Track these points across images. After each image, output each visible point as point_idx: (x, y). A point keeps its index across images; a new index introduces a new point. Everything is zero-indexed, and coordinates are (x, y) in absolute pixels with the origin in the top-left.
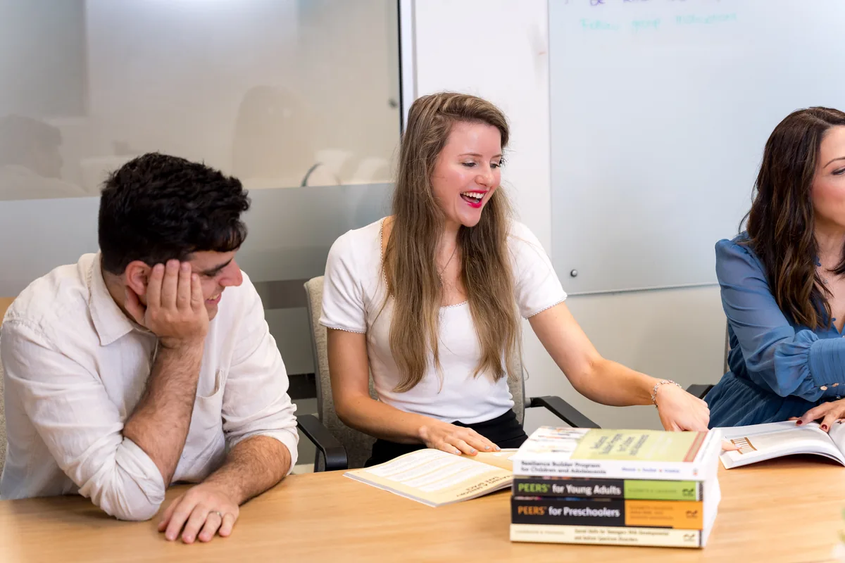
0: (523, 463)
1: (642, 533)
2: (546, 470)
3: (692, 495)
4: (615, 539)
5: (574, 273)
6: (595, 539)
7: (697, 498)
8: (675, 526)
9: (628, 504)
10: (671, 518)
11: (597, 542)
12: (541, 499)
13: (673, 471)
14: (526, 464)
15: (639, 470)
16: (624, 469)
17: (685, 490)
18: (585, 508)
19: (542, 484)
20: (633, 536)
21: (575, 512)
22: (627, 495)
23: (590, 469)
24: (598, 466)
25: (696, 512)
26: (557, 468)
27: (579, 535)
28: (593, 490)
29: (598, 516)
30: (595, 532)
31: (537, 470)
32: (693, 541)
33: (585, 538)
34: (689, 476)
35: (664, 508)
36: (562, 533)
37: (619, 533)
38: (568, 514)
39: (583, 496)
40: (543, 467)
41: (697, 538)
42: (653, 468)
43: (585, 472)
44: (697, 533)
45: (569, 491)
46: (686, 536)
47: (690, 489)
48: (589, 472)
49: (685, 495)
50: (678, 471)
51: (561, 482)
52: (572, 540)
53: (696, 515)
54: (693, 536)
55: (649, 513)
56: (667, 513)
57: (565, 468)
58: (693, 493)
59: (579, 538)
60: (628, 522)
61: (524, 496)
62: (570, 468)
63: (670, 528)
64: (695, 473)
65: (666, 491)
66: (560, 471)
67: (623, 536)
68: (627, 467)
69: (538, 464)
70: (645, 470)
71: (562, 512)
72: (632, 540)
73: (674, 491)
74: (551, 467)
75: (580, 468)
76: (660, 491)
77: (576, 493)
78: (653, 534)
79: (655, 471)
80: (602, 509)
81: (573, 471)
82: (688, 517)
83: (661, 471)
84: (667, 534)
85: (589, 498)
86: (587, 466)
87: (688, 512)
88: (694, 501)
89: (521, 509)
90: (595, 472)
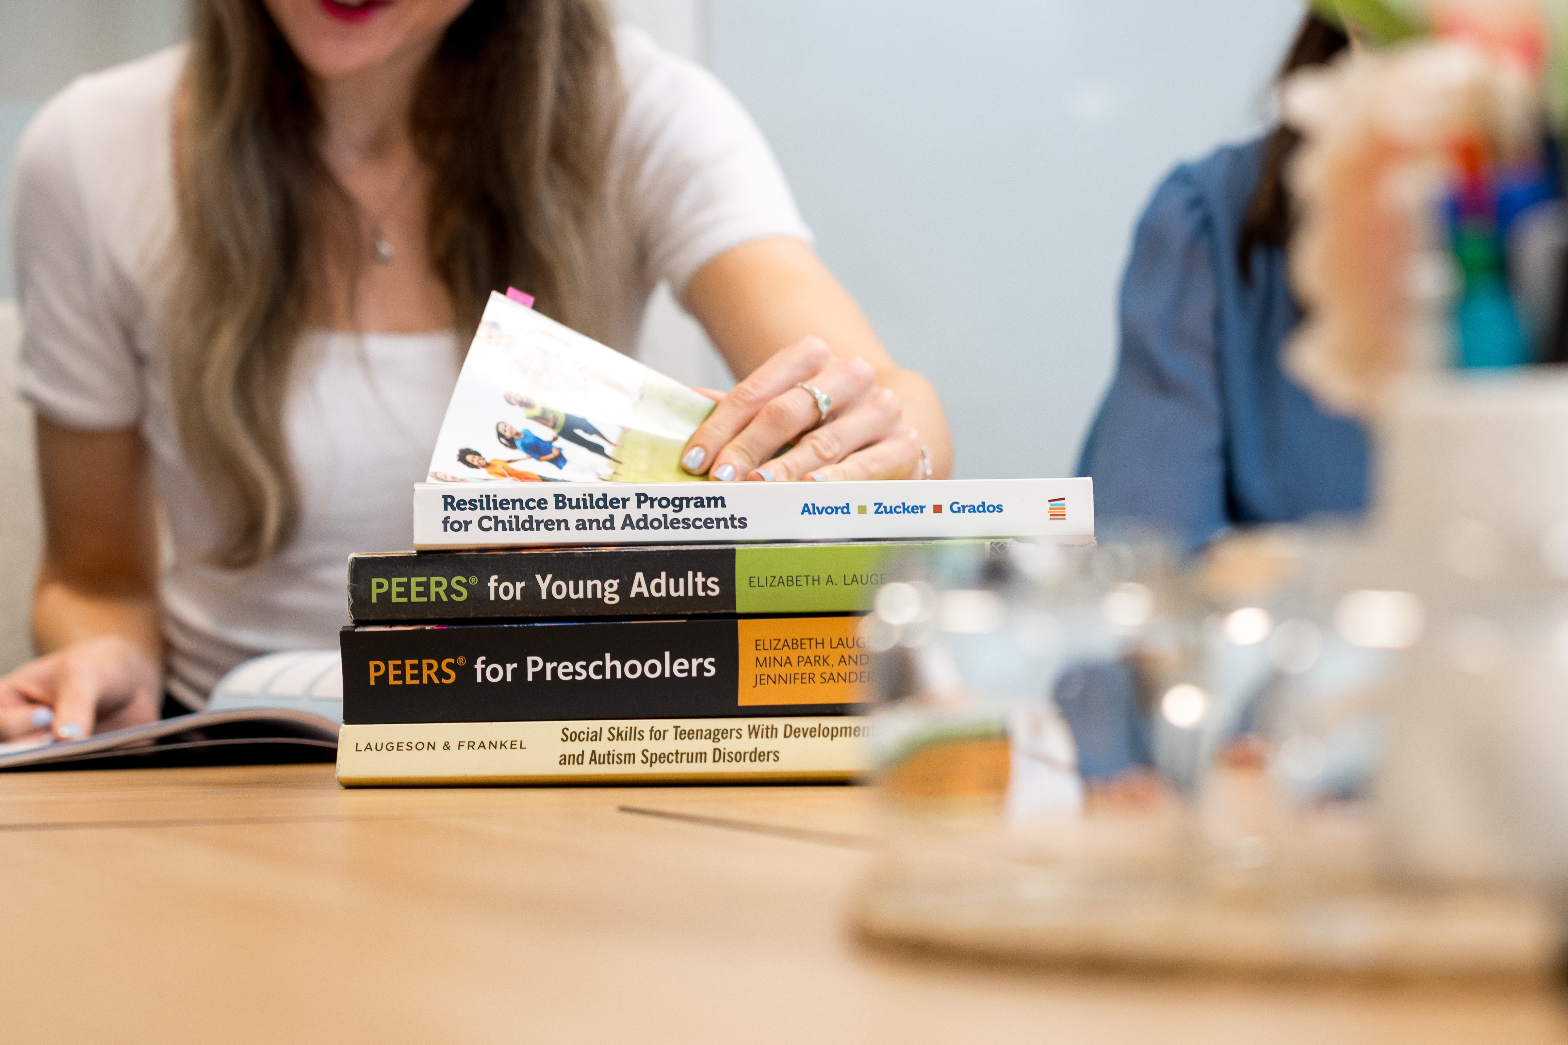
0: (449, 502)
2: (531, 524)
4: (699, 757)
6: (626, 758)
11: (638, 769)
13: (983, 508)
14: (461, 505)
18: (598, 656)
19: (457, 573)
20: (763, 744)
21: (570, 671)
22: (744, 601)
23: (690, 513)
26: (572, 516)
27: (574, 748)
28: (623, 589)
29: (644, 681)
30: (634, 735)
33: (595, 758)
37: (714, 736)
38: (540, 675)
43: (674, 524)
48: (687, 524)
52: (550, 769)
55: (821, 659)
57: (602, 514)
59: (578, 759)
60: (746, 697)
62: (619, 515)
67: (729, 745)
69: (505, 505)
71: (520, 672)
74: (551, 513)
75: (656, 512)
77: (569, 602)
79: (917, 509)
80: (658, 655)
81: (629, 523)
83: (938, 509)
85: (612, 616)
89: (375, 670)
90: (708, 523)
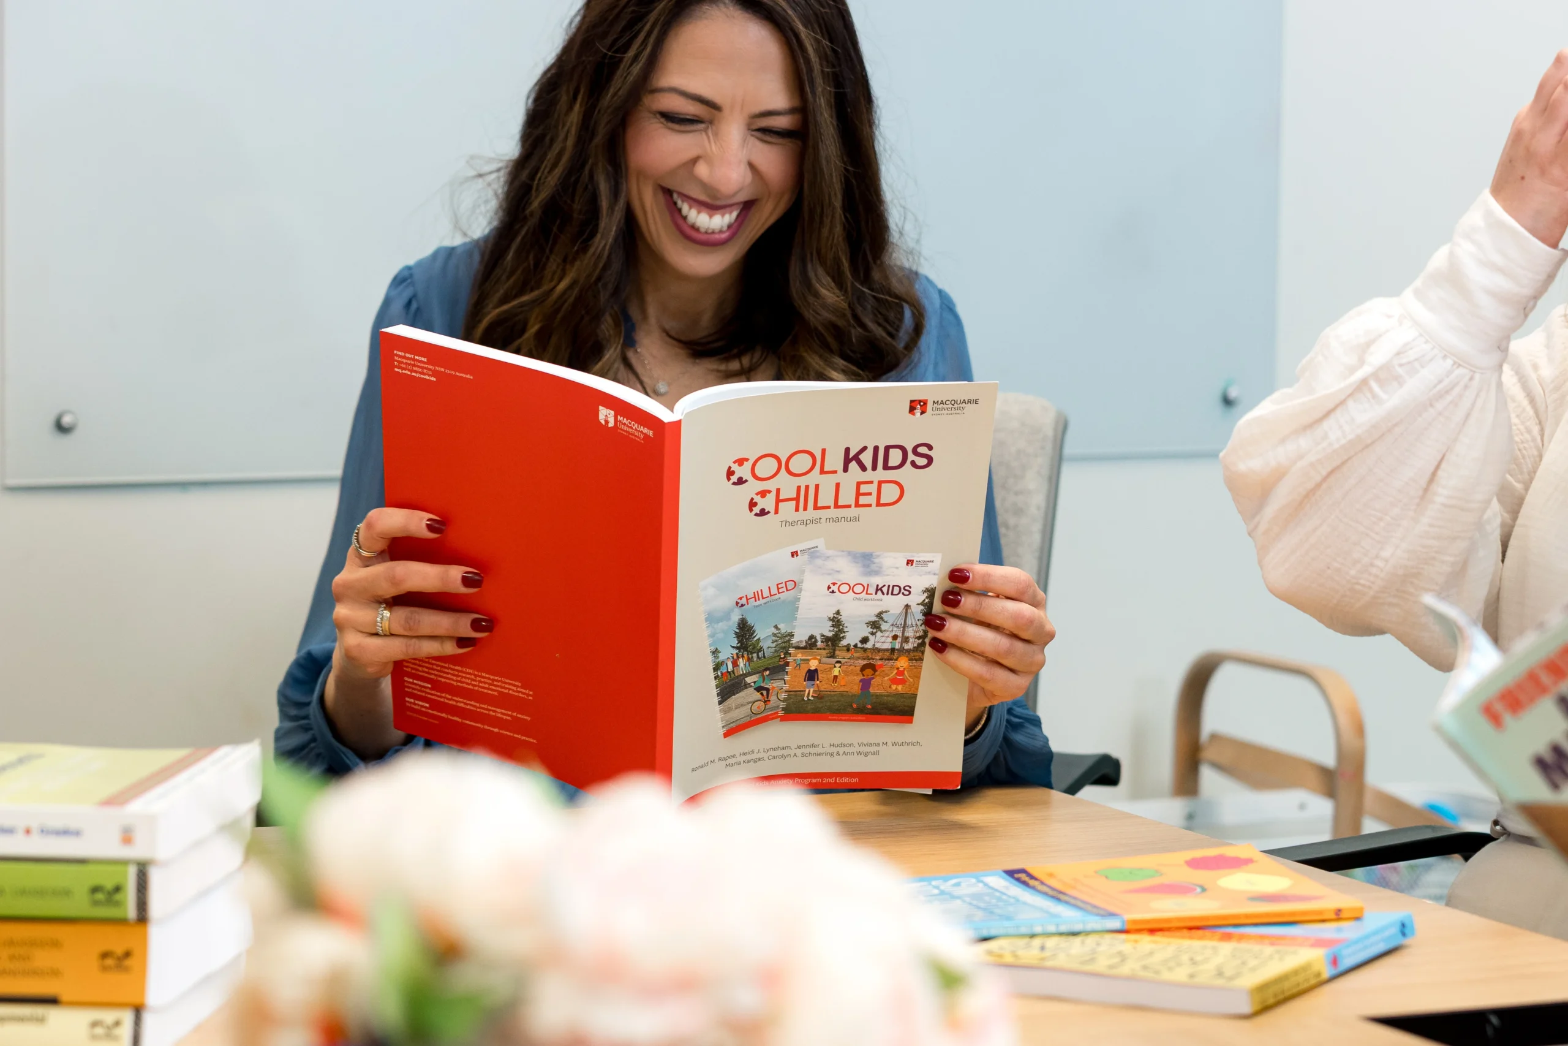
3: (118, 904)
5: (67, 420)
7: (131, 912)
8: (65, 997)
10: (55, 973)
13: (65, 832)
17: (95, 890)
25: (127, 954)
34: (112, 849)
35: (33, 944)
41: (126, 1032)
42: (8, 824)
44: (127, 1017)
46: (95, 1024)
47: (109, 885)
49: (96, 903)
50: (77, 833)
53: (128, 962)
54: (117, 1024)
56: (42, 959)
58: (118, 897)
63: (52, 1001)
64: (127, 838)
65: (40, 893)
73: (66, 893)
76: (23, 892)
79: (12, 832)
82: (105, 969)
83: (28, 832)
84: (41, 1020)
87: (105, 955)
88: (122, 922)
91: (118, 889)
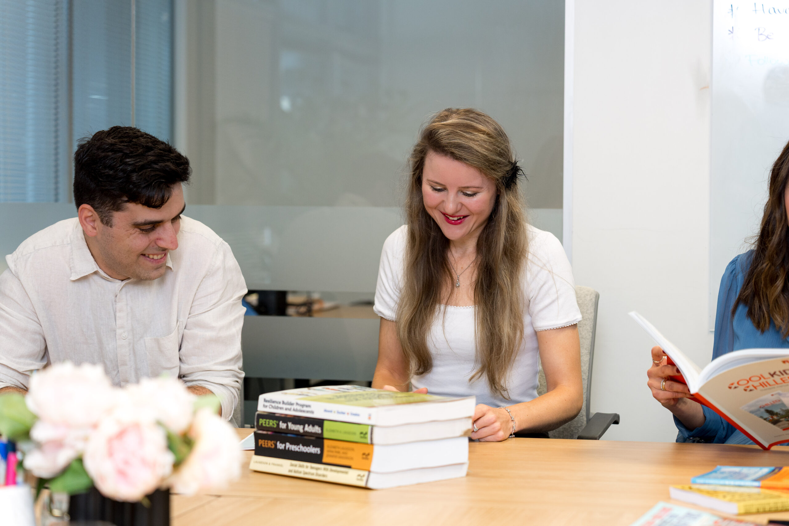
0: (265, 400)
1: (332, 470)
2: (277, 408)
3: (366, 438)
4: (313, 474)
6: (300, 472)
7: (369, 441)
8: (353, 466)
9: (326, 443)
10: (352, 459)
11: (302, 476)
12: (273, 433)
13: (356, 415)
15: (335, 412)
16: (325, 411)
17: (361, 433)
18: (299, 445)
19: (273, 420)
20: (325, 473)
21: (294, 448)
22: (326, 435)
23: (305, 409)
24: (309, 406)
25: (368, 454)
26: (285, 406)
28: (304, 429)
29: (307, 453)
30: (303, 466)
31: (272, 407)
32: (361, 480)
33: (295, 472)
34: (366, 420)
36: (281, 465)
38: (289, 448)
39: (297, 433)
40: (276, 405)
41: (365, 479)
42: (343, 411)
43: (301, 411)
44: (367, 474)
45: (289, 428)
46: (359, 475)
47: (364, 432)
48: (304, 411)
49: (361, 437)
50: (358, 415)
51: (286, 419)
52: (287, 473)
53: (369, 457)
54: (364, 476)
55: (339, 452)
56: (350, 454)
57: (289, 407)
60: (325, 460)
61: (264, 430)
62: (292, 407)
63: (349, 467)
64: (369, 417)
65: (350, 433)
66: (286, 409)
68: (328, 409)
69: (274, 402)
70: (338, 413)
71: (285, 447)
72: (324, 476)
73: (354, 434)
74: (281, 405)
75: (299, 408)
76: (345, 433)
77: (294, 430)
78: (338, 472)
80: (310, 446)
81: (294, 410)
82: (363, 458)
83: (348, 414)
84: (346, 473)
85: (301, 435)
86: (303, 406)
87: (364, 454)
88: (367, 444)
89: (261, 442)
90: (308, 412)
91: (366, 433)
